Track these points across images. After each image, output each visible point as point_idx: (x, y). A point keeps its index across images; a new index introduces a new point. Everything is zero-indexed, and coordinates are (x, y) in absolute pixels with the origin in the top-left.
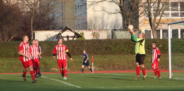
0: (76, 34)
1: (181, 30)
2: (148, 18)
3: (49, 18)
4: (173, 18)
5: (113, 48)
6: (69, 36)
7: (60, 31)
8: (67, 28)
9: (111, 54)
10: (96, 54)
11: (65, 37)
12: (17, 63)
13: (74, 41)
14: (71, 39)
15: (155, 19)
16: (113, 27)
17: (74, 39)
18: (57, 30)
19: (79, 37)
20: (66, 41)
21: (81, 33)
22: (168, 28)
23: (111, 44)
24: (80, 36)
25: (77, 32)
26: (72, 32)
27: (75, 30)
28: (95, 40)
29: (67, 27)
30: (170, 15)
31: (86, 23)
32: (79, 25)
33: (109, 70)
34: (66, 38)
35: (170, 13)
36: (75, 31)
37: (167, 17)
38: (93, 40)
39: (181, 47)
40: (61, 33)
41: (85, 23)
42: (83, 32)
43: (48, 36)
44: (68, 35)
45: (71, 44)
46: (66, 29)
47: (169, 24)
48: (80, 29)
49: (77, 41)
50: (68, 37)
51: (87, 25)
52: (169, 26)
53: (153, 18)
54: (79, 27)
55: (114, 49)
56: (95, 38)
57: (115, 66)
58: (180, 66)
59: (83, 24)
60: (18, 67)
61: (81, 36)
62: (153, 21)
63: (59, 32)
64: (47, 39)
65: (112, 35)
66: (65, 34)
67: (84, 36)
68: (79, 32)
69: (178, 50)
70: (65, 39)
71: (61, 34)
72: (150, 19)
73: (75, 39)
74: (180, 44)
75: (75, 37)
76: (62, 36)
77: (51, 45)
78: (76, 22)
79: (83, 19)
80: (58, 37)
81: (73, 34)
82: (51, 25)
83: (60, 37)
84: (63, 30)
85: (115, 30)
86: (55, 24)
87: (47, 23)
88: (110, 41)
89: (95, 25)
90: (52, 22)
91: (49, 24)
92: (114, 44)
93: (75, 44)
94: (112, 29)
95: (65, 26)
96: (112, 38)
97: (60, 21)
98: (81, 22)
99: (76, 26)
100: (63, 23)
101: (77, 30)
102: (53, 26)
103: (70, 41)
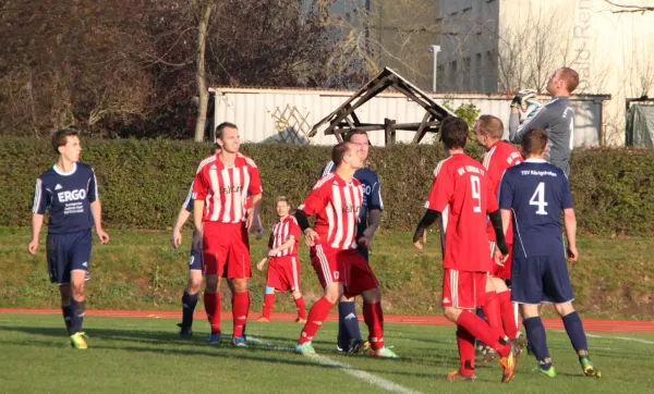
0: (435, 111)
3: (294, 22)
5: (630, 199)
6: (400, 121)
7: (352, 93)
8: (390, 78)
9: (618, 231)
11: (376, 127)
12: (113, 258)
13: (420, 150)
14: (406, 137)
16: (638, 84)
17: (423, 141)
18: (334, 86)
21: (460, 111)
23: (621, 175)
25: (439, 103)
26: (415, 99)
27: (430, 90)
29: (387, 73)
31: (492, 55)
32: (454, 64)
33: (603, 317)
34: (383, 132)
36: (430, 96)
40: (352, 104)
41: (489, 53)
42: (474, 102)
43: (287, 115)
44: (391, 118)
45: (404, 167)
46: (380, 85)
48: (456, 90)
49: (436, 149)
50: (389, 127)
51: (495, 65)
54: (453, 78)
55: (633, 202)
57: (635, 295)
59: (474, 59)
60: (115, 278)
63: (344, 100)
64: (280, 133)
65: (629, 130)
66: (374, 110)
68: (454, 104)
70: (377, 139)
71: (356, 111)
73: (429, 139)
75: (427, 129)
76: (362, 121)
77: (298, 166)
78: (437, 49)
79: (479, 34)
80: (337, 128)
81: (417, 114)
82: (302, 57)
83: (347, 124)
84: (365, 86)
85: (644, 98)
86: (326, 52)
87: (283, 47)
88: (614, 158)
89: (539, 68)
90: (310, 42)
91: (296, 55)
92: (635, 174)
93: (426, 168)
94: (629, 97)
95: (380, 66)
96: (629, 140)
97: (352, 39)
98: (464, 49)
99: (440, 68)
100: (368, 52)
101: (439, 91)
102: (318, 63)
103: (403, 147)
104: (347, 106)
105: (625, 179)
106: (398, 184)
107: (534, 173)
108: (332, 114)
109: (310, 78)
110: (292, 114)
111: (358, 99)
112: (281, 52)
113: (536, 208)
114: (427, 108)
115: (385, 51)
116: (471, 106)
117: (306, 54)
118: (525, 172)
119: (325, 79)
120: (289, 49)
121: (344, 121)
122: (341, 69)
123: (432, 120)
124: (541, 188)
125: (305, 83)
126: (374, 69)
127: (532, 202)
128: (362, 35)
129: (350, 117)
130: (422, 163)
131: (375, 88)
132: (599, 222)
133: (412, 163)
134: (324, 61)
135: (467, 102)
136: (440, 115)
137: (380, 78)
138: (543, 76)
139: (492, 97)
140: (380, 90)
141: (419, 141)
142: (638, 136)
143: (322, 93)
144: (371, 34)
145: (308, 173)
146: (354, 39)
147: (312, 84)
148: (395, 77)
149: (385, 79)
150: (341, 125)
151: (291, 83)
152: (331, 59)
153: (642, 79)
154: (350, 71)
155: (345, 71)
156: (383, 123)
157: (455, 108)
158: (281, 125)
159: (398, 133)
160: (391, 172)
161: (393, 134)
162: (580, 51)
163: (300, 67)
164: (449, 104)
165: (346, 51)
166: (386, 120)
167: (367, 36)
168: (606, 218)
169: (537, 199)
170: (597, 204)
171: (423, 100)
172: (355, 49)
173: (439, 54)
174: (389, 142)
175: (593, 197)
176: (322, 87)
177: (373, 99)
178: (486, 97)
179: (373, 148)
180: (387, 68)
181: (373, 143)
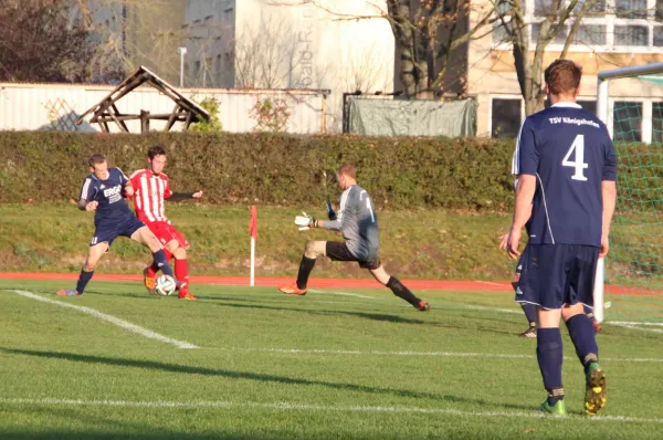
0: (183, 104)
1: (654, 104)
2: (512, 47)
3: (61, 28)
4: (621, 49)
6: (153, 113)
8: (145, 75)
10: (271, 199)
11: (134, 117)
13: (171, 136)
14: (158, 126)
15: (539, 53)
16: (353, 81)
17: (173, 129)
18: (97, 82)
19: (194, 119)
20: (138, 136)
21: (204, 104)
22: (597, 96)
23: (340, 156)
24: (199, 116)
25: (186, 96)
26: (166, 94)
27: (178, 85)
28: (266, 134)
29: (142, 71)
30: (610, 37)
31: (230, 56)
32: (198, 63)
33: (325, 276)
34: (139, 121)
35: (610, 29)
36: (179, 91)
37: (594, 43)
38: (261, 136)
39: (652, 184)
40: (113, 97)
41: (227, 54)
42: (216, 96)
43: (58, 106)
44: (146, 109)
46: (136, 81)
47: (601, 78)
48: (201, 86)
49: (184, 136)
50: (144, 117)
51: (232, 64)
52: (605, 84)
53: (532, 47)
54: (196, 75)
56: (270, 126)
58: (643, 268)
59: (215, 59)
61: (206, 117)
62: (529, 58)
63: (106, 94)
64: (52, 123)
65: (346, 118)
66: (132, 103)
67: (218, 115)
68: (198, 97)
69: (634, 196)
70: (134, 127)
71: (116, 103)
72: (519, 53)
73: (178, 127)
74: (649, 169)
75: (176, 119)
76: (121, 112)
77: (67, 150)
78: (183, 51)
79: (219, 38)
80: (100, 117)
81: (168, 106)
82: (69, 57)
83: (108, 115)
84: (124, 83)
85: (358, 93)
86: (89, 53)
87: (53, 48)
88: (334, 142)
90: (76, 44)
91: (64, 55)
92: (351, 156)
93: (176, 151)
94: (345, 91)
95: (135, 63)
96: (346, 128)
97: (111, 42)
98: (206, 50)
99: (186, 66)
100: (126, 54)
101: (186, 86)
102: (82, 62)
103: (156, 134)
104: (109, 99)
105: (343, 160)
107: (567, 120)
108: (96, 106)
109: (76, 76)
110: (62, 106)
111: (117, 93)
112: (52, 53)
113: (572, 170)
114: (176, 101)
115: (140, 52)
116: (213, 99)
117: (72, 54)
118: (555, 120)
119: (89, 75)
120: (58, 50)
121: (106, 112)
122: (102, 68)
123: (181, 111)
124: (579, 142)
125: (72, 79)
126: (130, 69)
127: (565, 163)
128: (120, 38)
129: (111, 108)
131: (132, 84)
132: (321, 197)
134: (88, 61)
135: (210, 96)
136: (188, 107)
137: (136, 75)
138: (272, 73)
139: (231, 91)
140: (136, 86)
141: (169, 129)
142: (354, 124)
143: (87, 87)
144: (128, 38)
145: (76, 156)
146: (114, 42)
147: (79, 80)
148: (149, 75)
149: (140, 76)
150: (103, 115)
151: (59, 79)
152: (95, 58)
153: (356, 77)
154: (111, 69)
155: (106, 69)
156: (139, 113)
157: (200, 101)
158: (53, 114)
159: (152, 121)
161: (148, 122)
162: (304, 53)
163: (67, 66)
164: (195, 98)
165: (107, 52)
166: (142, 111)
167: (124, 39)
168: (327, 193)
169: (572, 158)
170: (319, 182)
171: (173, 94)
172: (114, 50)
173: (185, 56)
174: (145, 130)
175: (316, 175)
176: (88, 83)
177: (130, 93)
178: (225, 91)
179: (132, 135)
180: (143, 67)
181: (131, 131)
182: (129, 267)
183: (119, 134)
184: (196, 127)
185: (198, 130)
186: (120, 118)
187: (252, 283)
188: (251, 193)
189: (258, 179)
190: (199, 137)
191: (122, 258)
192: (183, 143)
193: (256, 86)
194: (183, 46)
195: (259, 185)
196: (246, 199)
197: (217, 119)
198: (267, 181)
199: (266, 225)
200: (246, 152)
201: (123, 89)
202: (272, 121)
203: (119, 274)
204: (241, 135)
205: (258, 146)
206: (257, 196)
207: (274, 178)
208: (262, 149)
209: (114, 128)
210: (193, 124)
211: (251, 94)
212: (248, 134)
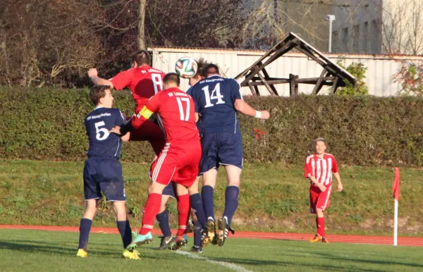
0: (330, 68)
6: (302, 77)
7: (263, 53)
8: (294, 41)
10: (414, 161)
11: (283, 81)
12: (70, 185)
13: (319, 100)
14: (306, 89)
17: (320, 93)
18: (248, 47)
19: (340, 83)
20: (285, 99)
21: (351, 69)
24: (345, 80)
25: (334, 62)
26: (314, 59)
27: (326, 51)
28: (411, 98)
29: (291, 37)
31: (377, 23)
32: (346, 30)
34: (288, 84)
36: (326, 56)
38: (405, 99)
40: (263, 62)
42: (362, 61)
44: (295, 74)
45: (305, 113)
46: (286, 47)
48: (348, 51)
49: (330, 98)
50: (293, 80)
51: (379, 31)
54: (345, 41)
56: (414, 90)
59: (362, 26)
60: (71, 201)
61: (352, 81)
63: (257, 59)
66: (281, 67)
67: (364, 80)
68: (346, 63)
70: (283, 90)
71: (266, 68)
73: (325, 90)
75: (324, 83)
76: (271, 76)
78: (332, 18)
79: (367, 6)
80: (251, 81)
81: (316, 71)
82: (222, 23)
83: (259, 78)
84: (274, 48)
86: (242, 20)
87: (207, 15)
89: (415, 34)
90: (229, 11)
91: (218, 22)
93: (323, 114)
95: (286, 30)
97: (263, 9)
98: (354, 18)
99: (335, 33)
100: (276, 20)
101: (334, 52)
102: (235, 29)
103: (305, 98)
104: (259, 64)
106: (301, 127)
108: (247, 70)
109: (229, 41)
111: (268, 58)
112: (206, 19)
114: (324, 65)
115: (290, 19)
116: (360, 65)
117: (226, 21)
119: (241, 42)
120: (212, 17)
121: (256, 76)
122: (254, 33)
123: (328, 75)
125: (225, 45)
126: (281, 34)
128: (271, 6)
129: (261, 72)
130: (320, 110)
131: (282, 49)
133: (312, 110)
134: (240, 27)
135: (357, 61)
136: (334, 71)
137: (286, 41)
138: (418, 40)
139: (377, 57)
140: (286, 51)
141: (317, 92)
143: (239, 52)
144: (279, 5)
146: (265, 10)
147: (231, 46)
148: (298, 41)
149: (289, 42)
150: (254, 79)
151: (214, 45)
152: (247, 25)
154: (262, 36)
155: (257, 35)
156: (288, 77)
157: (347, 66)
159: (300, 85)
160: (294, 117)
161: (296, 86)
163: (221, 32)
164: (342, 63)
165: (258, 19)
166: (290, 75)
167: (276, 7)
171: (321, 59)
172: (265, 17)
173: (334, 22)
174: (293, 93)
176: (239, 48)
177: (280, 58)
178: (372, 57)
179: (280, 98)
180: (292, 33)
181: (280, 94)
182: (277, 225)
183: (269, 98)
184: (343, 91)
185: (345, 94)
186: (271, 82)
187: (395, 244)
188: (395, 155)
189: (402, 142)
190: (345, 100)
191: (271, 217)
192: (330, 107)
193: (402, 52)
194: (332, 14)
195: (403, 147)
196: (390, 161)
197: (363, 83)
198: (411, 144)
199: (410, 187)
200: (390, 116)
201: (272, 54)
202: (416, 86)
203: (266, 231)
204: (386, 99)
205: (402, 110)
206: (401, 158)
207: (418, 141)
208: (407, 113)
209: (264, 91)
210: (340, 88)
211: (396, 60)
212: (393, 98)
